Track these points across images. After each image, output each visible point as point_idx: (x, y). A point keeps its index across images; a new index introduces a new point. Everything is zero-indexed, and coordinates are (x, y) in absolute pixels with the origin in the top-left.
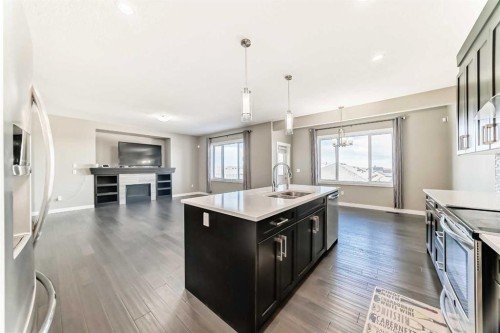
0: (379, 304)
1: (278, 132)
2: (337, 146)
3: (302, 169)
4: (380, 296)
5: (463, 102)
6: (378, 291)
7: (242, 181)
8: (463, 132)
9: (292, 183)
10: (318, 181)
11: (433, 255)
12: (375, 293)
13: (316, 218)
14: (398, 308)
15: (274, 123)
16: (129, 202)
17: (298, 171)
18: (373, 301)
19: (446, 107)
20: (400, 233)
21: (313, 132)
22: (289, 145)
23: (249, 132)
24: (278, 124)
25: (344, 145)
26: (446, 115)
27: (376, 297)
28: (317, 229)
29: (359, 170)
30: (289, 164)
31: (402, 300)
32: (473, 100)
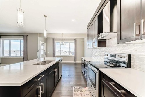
0: (75, 92)
1: (40, 38)
2: (61, 45)
3: (50, 52)
5: (88, 38)
6: (74, 88)
7: (23, 57)
8: (88, 44)
9: (46, 57)
10: (56, 55)
11: (83, 73)
13: (55, 70)
14: (79, 91)
15: (39, 34)
17: (49, 52)
18: (73, 92)
19: (83, 38)
20: (76, 68)
21: (54, 40)
22: (45, 43)
23: (27, 36)
24: (41, 35)
25: (63, 44)
26: (83, 40)
27: (74, 90)
28: (56, 74)
29: (66, 52)
30: (45, 50)
32: (90, 38)
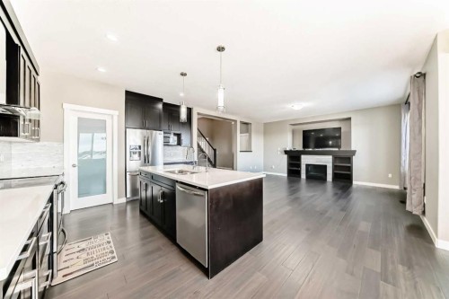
0: (108, 251)
4: (110, 255)
6: (114, 258)
12: (115, 254)
16: (309, 177)
18: (113, 249)
27: (113, 253)
31: (93, 265)
